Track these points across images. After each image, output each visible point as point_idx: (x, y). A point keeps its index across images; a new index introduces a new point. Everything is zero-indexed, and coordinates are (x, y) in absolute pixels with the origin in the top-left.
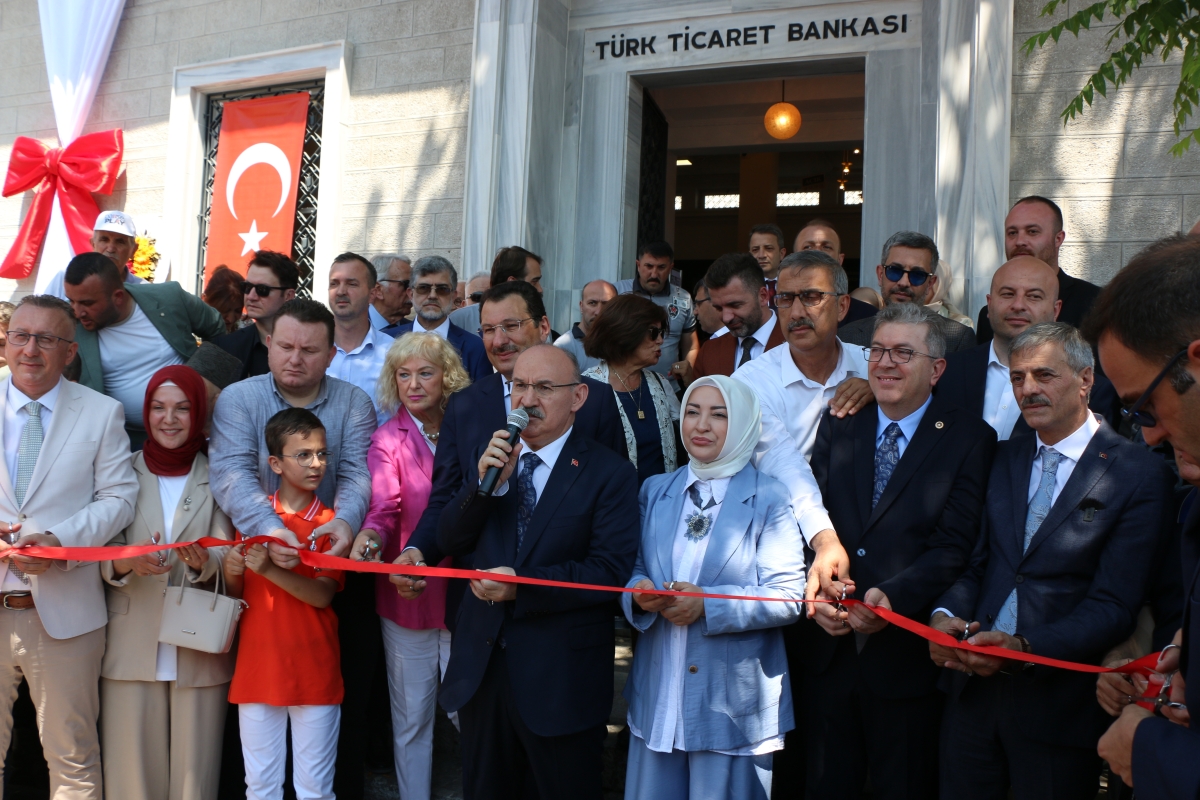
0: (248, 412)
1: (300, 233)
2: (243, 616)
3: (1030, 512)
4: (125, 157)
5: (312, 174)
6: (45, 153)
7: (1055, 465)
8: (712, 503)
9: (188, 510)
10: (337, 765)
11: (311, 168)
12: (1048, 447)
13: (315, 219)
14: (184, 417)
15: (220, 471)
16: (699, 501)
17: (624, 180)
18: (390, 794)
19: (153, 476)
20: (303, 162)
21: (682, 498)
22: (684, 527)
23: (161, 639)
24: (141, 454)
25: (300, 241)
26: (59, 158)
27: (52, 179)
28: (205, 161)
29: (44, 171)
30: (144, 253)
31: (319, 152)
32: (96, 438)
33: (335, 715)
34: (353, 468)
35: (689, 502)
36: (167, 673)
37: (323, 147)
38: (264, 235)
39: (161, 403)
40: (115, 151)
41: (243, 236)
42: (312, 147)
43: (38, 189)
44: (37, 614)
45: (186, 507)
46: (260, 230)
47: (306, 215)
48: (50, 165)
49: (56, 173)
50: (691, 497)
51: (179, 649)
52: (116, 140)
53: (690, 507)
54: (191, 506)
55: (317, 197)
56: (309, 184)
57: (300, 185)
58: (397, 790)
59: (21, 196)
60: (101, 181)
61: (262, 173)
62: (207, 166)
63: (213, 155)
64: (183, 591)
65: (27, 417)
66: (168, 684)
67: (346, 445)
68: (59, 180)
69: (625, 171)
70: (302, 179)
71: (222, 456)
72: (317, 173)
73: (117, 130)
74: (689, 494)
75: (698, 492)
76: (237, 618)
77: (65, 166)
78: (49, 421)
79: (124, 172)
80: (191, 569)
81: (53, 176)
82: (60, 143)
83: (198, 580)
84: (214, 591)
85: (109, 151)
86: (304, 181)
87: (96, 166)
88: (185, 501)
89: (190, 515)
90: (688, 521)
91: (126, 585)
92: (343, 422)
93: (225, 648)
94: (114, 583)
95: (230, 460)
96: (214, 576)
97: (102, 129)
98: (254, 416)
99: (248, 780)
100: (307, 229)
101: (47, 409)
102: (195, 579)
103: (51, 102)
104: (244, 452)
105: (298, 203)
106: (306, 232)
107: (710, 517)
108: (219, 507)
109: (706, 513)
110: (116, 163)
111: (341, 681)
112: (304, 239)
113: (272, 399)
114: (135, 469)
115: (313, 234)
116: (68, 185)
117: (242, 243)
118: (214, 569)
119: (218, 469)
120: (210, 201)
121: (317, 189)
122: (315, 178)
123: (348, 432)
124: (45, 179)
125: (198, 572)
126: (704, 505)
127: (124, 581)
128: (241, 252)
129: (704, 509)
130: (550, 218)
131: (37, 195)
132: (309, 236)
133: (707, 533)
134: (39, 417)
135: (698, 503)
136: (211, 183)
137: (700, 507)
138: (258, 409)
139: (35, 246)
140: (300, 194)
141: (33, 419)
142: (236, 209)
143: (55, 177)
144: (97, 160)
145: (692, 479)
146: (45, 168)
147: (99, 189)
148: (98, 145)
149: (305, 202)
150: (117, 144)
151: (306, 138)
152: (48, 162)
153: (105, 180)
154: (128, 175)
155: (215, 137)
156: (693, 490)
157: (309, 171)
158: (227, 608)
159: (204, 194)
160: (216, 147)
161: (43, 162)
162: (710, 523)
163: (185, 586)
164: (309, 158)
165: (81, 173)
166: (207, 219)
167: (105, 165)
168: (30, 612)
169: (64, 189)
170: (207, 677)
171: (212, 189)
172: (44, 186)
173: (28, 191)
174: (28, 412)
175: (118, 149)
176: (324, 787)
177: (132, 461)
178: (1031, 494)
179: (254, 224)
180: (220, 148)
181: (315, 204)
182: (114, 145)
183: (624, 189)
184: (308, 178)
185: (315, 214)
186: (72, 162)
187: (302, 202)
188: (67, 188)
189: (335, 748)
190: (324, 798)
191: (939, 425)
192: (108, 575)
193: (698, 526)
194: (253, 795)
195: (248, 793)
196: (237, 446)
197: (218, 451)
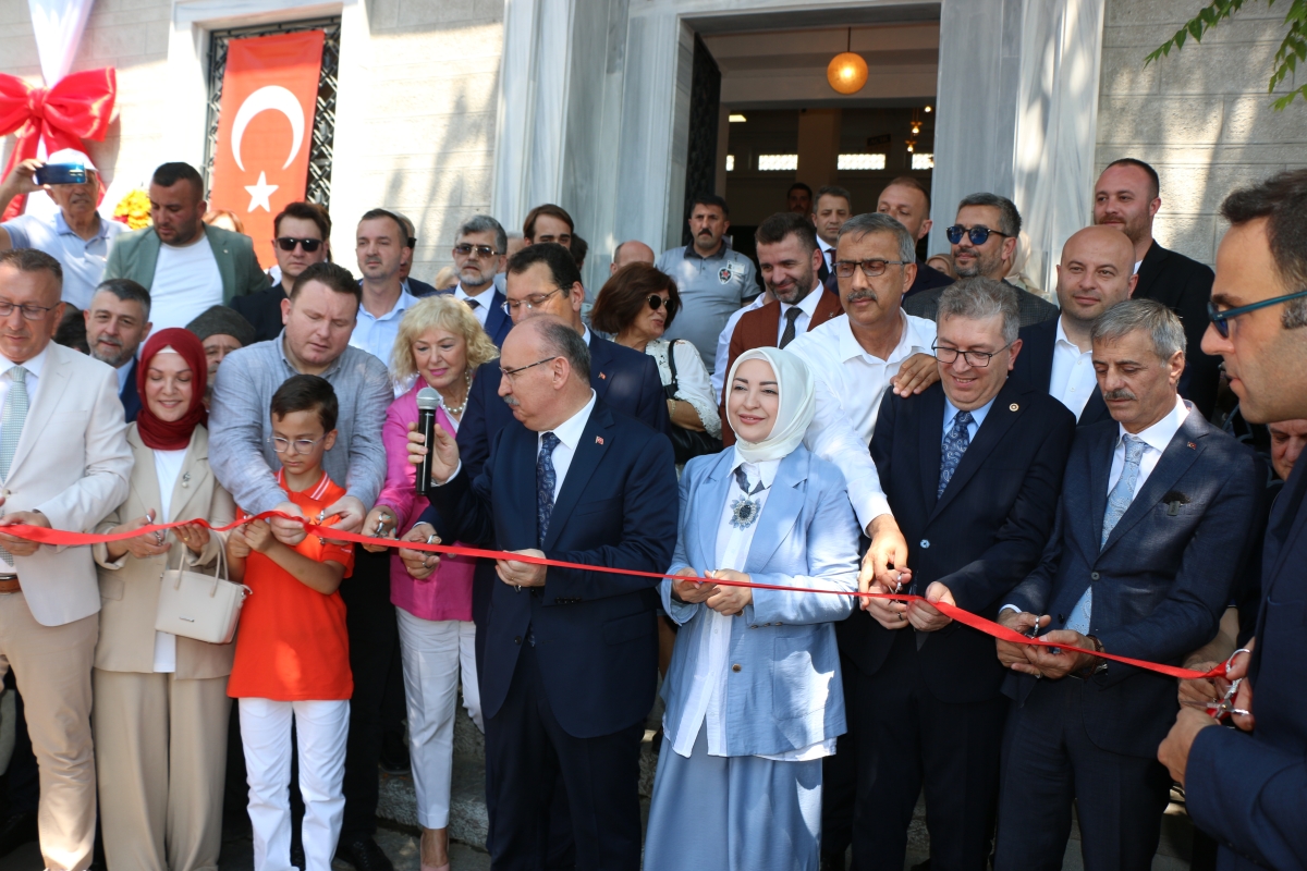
0: (252, 381)
1: (313, 186)
2: (246, 603)
3: (1110, 505)
4: (118, 100)
5: (327, 123)
6: (29, 92)
7: (1139, 455)
8: (760, 487)
9: (187, 487)
10: (347, 764)
11: (326, 115)
12: (1132, 436)
13: (330, 172)
14: (185, 389)
15: (220, 444)
16: (746, 485)
17: (672, 134)
18: (406, 798)
19: (149, 450)
20: (317, 109)
21: (728, 481)
22: (729, 513)
23: (158, 627)
24: (134, 425)
25: (313, 196)
26: (45, 98)
27: (36, 122)
28: (208, 105)
29: (27, 113)
30: (140, 207)
31: (334, 97)
32: (87, 406)
33: (344, 712)
34: (366, 444)
35: (735, 486)
36: (166, 663)
37: (338, 91)
38: (274, 188)
39: (160, 372)
41: (249, 189)
42: (326, 92)
43: (20, 133)
44: (24, 599)
45: (184, 484)
46: (269, 182)
47: (321, 168)
48: (35, 107)
49: (40, 115)
50: (737, 480)
51: (178, 637)
52: (109, 80)
53: (735, 493)
54: (190, 482)
56: (323, 132)
57: (314, 133)
58: (414, 793)
60: (92, 125)
61: (272, 121)
62: (210, 112)
63: (216, 98)
64: (181, 575)
65: (11, 383)
66: (167, 676)
67: (360, 418)
68: (45, 124)
69: (672, 124)
70: (316, 127)
71: (222, 428)
72: (333, 120)
73: (108, 68)
74: (735, 476)
75: (745, 475)
76: (240, 605)
77: (50, 109)
78: (34, 388)
79: (117, 120)
80: (190, 550)
81: (38, 118)
82: (45, 82)
83: (198, 563)
84: (213, 575)
85: (104, 92)
86: (318, 129)
87: (86, 109)
88: (184, 477)
89: (188, 493)
90: (734, 506)
91: (121, 568)
92: (357, 394)
94: (109, 566)
95: (233, 432)
96: (215, 560)
97: (92, 67)
98: (258, 386)
99: (250, 780)
100: (321, 182)
101: (33, 374)
102: (194, 561)
103: (33, 35)
104: (247, 423)
105: (311, 154)
106: (319, 186)
107: (757, 503)
108: (220, 485)
109: (753, 499)
110: (109, 106)
111: (350, 675)
112: (318, 193)
113: (279, 368)
114: (129, 443)
115: (327, 188)
116: (54, 129)
117: (249, 197)
118: (215, 551)
119: (218, 442)
120: (212, 149)
121: (332, 138)
122: (330, 126)
123: (362, 404)
124: (28, 122)
125: (198, 555)
126: (751, 489)
127: (120, 563)
128: (247, 206)
129: (752, 493)
130: (589, 175)
131: (19, 140)
132: (323, 191)
133: (754, 519)
134: (24, 383)
135: (745, 489)
136: (215, 129)
137: (747, 492)
138: (263, 378)
140: (313, 143)
141: (17, 386)
142: (243, 159)
143: (40, 120)
144: (86, 102)
145: (738, 461)
146: (29, 110)
147: (89, 134)
148: (86, 85)
149: (318, 153)
150: (110, 84)
151: (320, 81)
152: (31, 103)
153: (96, 125)
154: (122, 120)
155: (220, 79)
156: (739, 472)
157: (324, 118)
158: (228, 595)
159: (207, 142)
160: (221, 90)
161: (26, 103)
162: (758, 509)
163: (183, 569)
164: (324, 104)
165: (69, 115)
166: (209, 170)
167: (96, 108)
168: (16, 596)
169: (50, 134)
170: (207, 670)
171: (216, 137)
172: (28, 129)
173: (10, 135)
174: (11, 378)
175: (111, 90)
176: (332, 788)
177: (127, 432)
178: (1112, 484)
179: (263, 176)
180: (224, 91)
181: (330, 155)
182: (106, 85)
183: (671, 145)
184: (322, 126)
185: (330, 166)
186: (58, 103)
187: (316, 153)
188: (53, 133)
189: (345, 746)
190: (333, 801)
191: (1014, 408)
192: (102, 557)
193: (744, 512)
194: (256, 796)
195: (251, 794)
196: (240, 417)
197: (218, 422)
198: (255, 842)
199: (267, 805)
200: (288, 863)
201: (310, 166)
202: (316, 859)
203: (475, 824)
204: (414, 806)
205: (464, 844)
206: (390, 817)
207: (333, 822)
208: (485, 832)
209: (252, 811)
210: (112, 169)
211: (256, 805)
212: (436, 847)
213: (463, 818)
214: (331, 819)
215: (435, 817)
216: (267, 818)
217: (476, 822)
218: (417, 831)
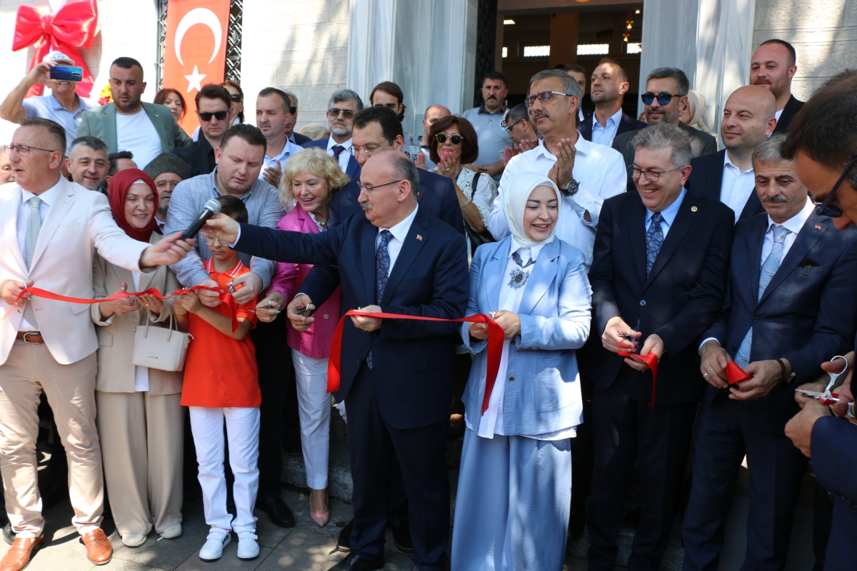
0: (193, 201)
1: (229, 74)
2: (190, 345)
3: (763, 272)
4: (100, 21)
5: (237, 31)
6: (41, 17)
7: (783, 238)
8: (530, 262)
10: (261, 449)
11: (236, 26)
12: (777, 225)
13: (240, 64)
14: (150, 206)
16: (520, 262)
17: (466, 33)
18: (300, 470)
20: (230, 22)
21: (507, 260)
22: (508, 278)
26: (52, 21)
27: (47, 36)
28: (158, 22)
29: (41, 32)
31: (241, 14)
33: (256, 415)
35: (512, 261)
36: (143, 386)
37: (243, 10)
38: (203, 76)
39: (135, 196)
40: (92, 16)
41: (187, 77)
42: (236, 11)
43: (37, 45)
44: (47, 347)
46: (200, 72)
47: (234, 62)
48: (45, 27)
49: (50, 33)
50: (514, 259)
51: (150, 369)
52: (92, 7)
53: (512, 266)
55: (240, 47)
56: (235, 38)
57: (228, 39)
58: (304, 466)
59: (25, 51)
60: (83, 38)
61: (200, 31)
62: (160, 26)
63: (164, 17)
64: (148, 329)
65: (31, 208)
66: (143, 394)
68: (53, 38)
69: (466, 26)
70: (229, 34)
72: (241, 30)
73: (93, 0)
75: (520, 255)
76: (186, 346)
77: (56, 28)
79: (100, 32)
80: (153, 313)
81: (48, 35)
82: (51, 11)
83: (158, 320)
84: (168, 328)
85: (88, 16)
86: (231, 36)
87: (79, 27)
90: (511, 274)
91: (110, 325)
93: (179, 368)
94: (102, 324)
96: (169, 318)
98: (197, 205)
99: (199, 460)
100: (234, 71)
102: (156, 320)
105: (227, 53)
106: (233, 74)
107: (527, 273)
109: (525, 270)
110: (93, 25)
111: (259, 391)
115: (238, 75)
116: (59, 42)
117: (187, 83)
118: (168, 313)
120: (163, 52)
121: (241, 42)
122: (239, 33)
124: (42, 37)
125: (157, 315)
126: (524, 264)
127: (109, 321)
128: (187, 88)
129: (524, 267)
130: (411, 61)
131: (37, 50)
133: (524, 284)
135: (520, 263)
136: (163, 38)
137: (521, 265)
138: (200, 199)
139: (38, 88)
140: (228, 46)
141: (35, 210)
142: (182, 57)
143: (49, 36)
144: (79, 23)
145: (515, 248)
146: (42, 29)
147: (82, 44)
148: (79, 12)
149: (232, 51)
150: (93, 11)
151: (231, 4)
152: (43, 25)
153: (86, 38)
154: (102, 34)
155: (165, 4)
156: (516, 255)
157: (235, 28)
158: (178, 340)
159: (159, 47)
160: (166, 12)
161: (40, 25)
162: (527, 277)
163: (149, 325)
164: (234, 19)
165: (68, 32)
166: (162, 65)
167: (85, 26)
168: (42, 346)
169: (56, 45)
170: (169, 388)
171: (164, 43)
172: (42, 42)
173: (31, 47)
174: (32, 205)
175: (94, 15)
176: (250, 464)
178: (764, 259)
179: (196, 68)
180: (168, 12)
181: (240, 53)
182: (91, 11)
183: (465, 40)
184: (234, 34)
185: (240, 60)
186: (61, 24)
187: (230, 52)
188: (58, 45)
189: (258, 437)
190: (250, 473)
191: (694, 209)
192: (97, 318)
193: (518, 278)
194: (202, 470)
195: (199, 468)
196: (183, 224)
197: (170, 228)
198: (204, 499)
199: (209, 475)
200: (226, 512)
201: (226, 61)
202: (242, 509)
203: (345, 487)
204: (304, 475)
205: (338, 499)
206: (290, 482)
207: (251, 486)
208: (351, 492)
209: (201, 479)
210: (98, 67)
211: (203, 475)
212: (320, 501)
213: (337, 483)
214: (250, 484)
215: (318, 482)
216: (210, 483)
217: (346, 485)
218: (308, 491)
